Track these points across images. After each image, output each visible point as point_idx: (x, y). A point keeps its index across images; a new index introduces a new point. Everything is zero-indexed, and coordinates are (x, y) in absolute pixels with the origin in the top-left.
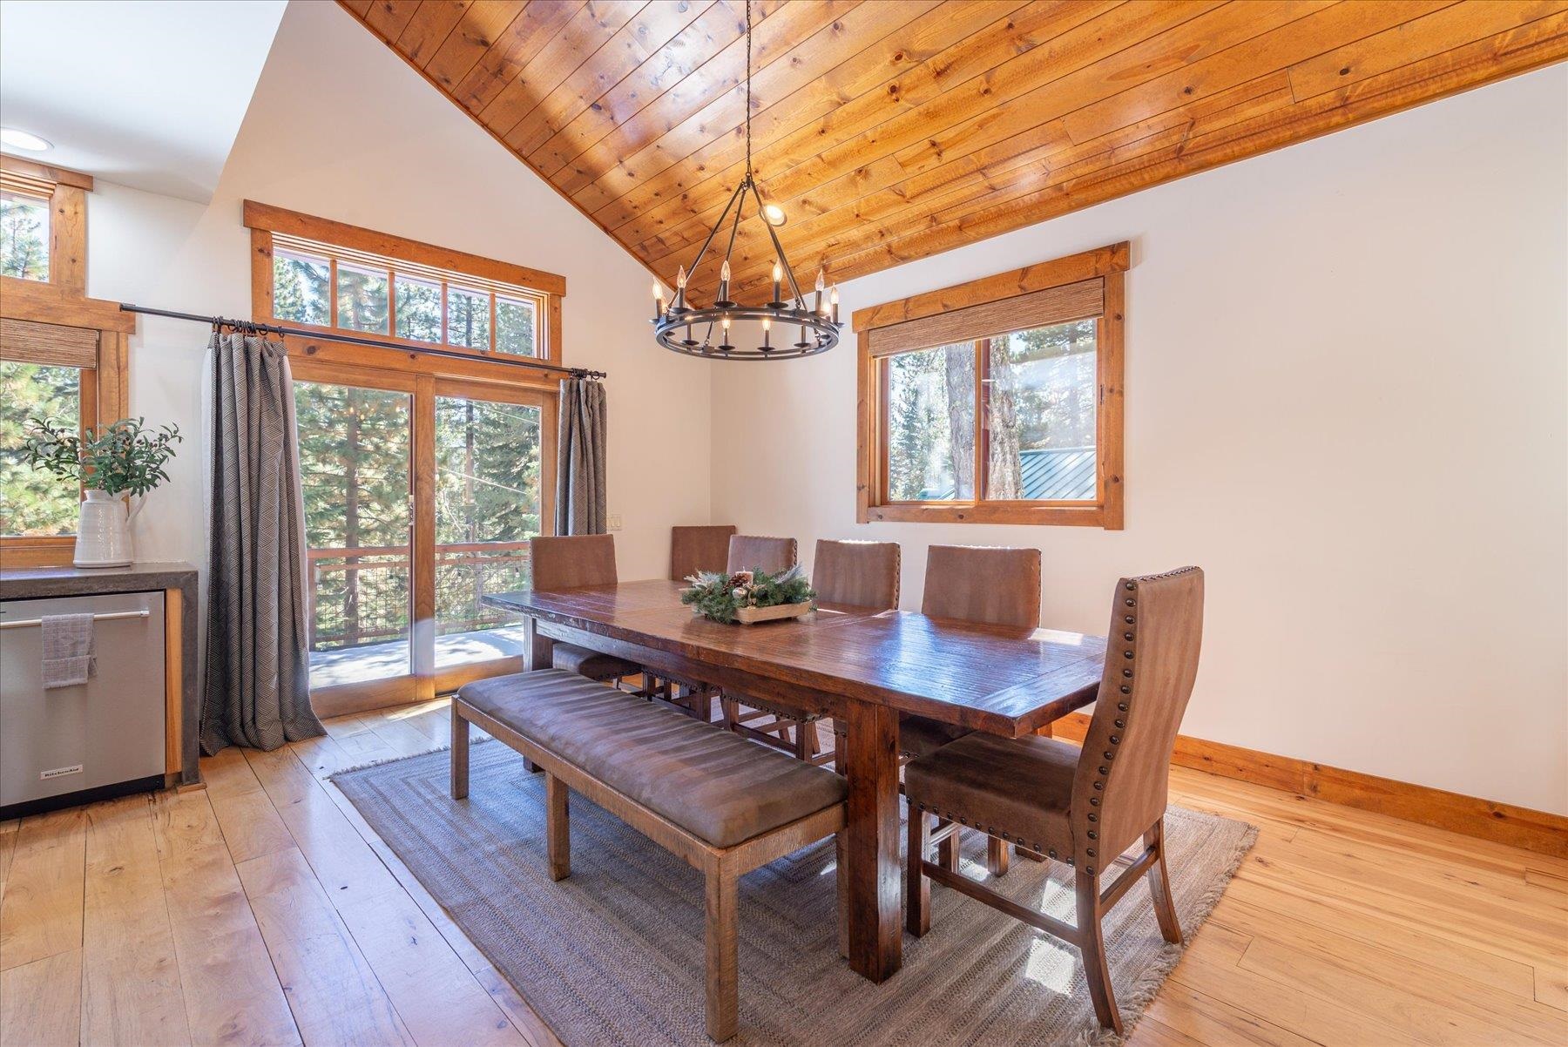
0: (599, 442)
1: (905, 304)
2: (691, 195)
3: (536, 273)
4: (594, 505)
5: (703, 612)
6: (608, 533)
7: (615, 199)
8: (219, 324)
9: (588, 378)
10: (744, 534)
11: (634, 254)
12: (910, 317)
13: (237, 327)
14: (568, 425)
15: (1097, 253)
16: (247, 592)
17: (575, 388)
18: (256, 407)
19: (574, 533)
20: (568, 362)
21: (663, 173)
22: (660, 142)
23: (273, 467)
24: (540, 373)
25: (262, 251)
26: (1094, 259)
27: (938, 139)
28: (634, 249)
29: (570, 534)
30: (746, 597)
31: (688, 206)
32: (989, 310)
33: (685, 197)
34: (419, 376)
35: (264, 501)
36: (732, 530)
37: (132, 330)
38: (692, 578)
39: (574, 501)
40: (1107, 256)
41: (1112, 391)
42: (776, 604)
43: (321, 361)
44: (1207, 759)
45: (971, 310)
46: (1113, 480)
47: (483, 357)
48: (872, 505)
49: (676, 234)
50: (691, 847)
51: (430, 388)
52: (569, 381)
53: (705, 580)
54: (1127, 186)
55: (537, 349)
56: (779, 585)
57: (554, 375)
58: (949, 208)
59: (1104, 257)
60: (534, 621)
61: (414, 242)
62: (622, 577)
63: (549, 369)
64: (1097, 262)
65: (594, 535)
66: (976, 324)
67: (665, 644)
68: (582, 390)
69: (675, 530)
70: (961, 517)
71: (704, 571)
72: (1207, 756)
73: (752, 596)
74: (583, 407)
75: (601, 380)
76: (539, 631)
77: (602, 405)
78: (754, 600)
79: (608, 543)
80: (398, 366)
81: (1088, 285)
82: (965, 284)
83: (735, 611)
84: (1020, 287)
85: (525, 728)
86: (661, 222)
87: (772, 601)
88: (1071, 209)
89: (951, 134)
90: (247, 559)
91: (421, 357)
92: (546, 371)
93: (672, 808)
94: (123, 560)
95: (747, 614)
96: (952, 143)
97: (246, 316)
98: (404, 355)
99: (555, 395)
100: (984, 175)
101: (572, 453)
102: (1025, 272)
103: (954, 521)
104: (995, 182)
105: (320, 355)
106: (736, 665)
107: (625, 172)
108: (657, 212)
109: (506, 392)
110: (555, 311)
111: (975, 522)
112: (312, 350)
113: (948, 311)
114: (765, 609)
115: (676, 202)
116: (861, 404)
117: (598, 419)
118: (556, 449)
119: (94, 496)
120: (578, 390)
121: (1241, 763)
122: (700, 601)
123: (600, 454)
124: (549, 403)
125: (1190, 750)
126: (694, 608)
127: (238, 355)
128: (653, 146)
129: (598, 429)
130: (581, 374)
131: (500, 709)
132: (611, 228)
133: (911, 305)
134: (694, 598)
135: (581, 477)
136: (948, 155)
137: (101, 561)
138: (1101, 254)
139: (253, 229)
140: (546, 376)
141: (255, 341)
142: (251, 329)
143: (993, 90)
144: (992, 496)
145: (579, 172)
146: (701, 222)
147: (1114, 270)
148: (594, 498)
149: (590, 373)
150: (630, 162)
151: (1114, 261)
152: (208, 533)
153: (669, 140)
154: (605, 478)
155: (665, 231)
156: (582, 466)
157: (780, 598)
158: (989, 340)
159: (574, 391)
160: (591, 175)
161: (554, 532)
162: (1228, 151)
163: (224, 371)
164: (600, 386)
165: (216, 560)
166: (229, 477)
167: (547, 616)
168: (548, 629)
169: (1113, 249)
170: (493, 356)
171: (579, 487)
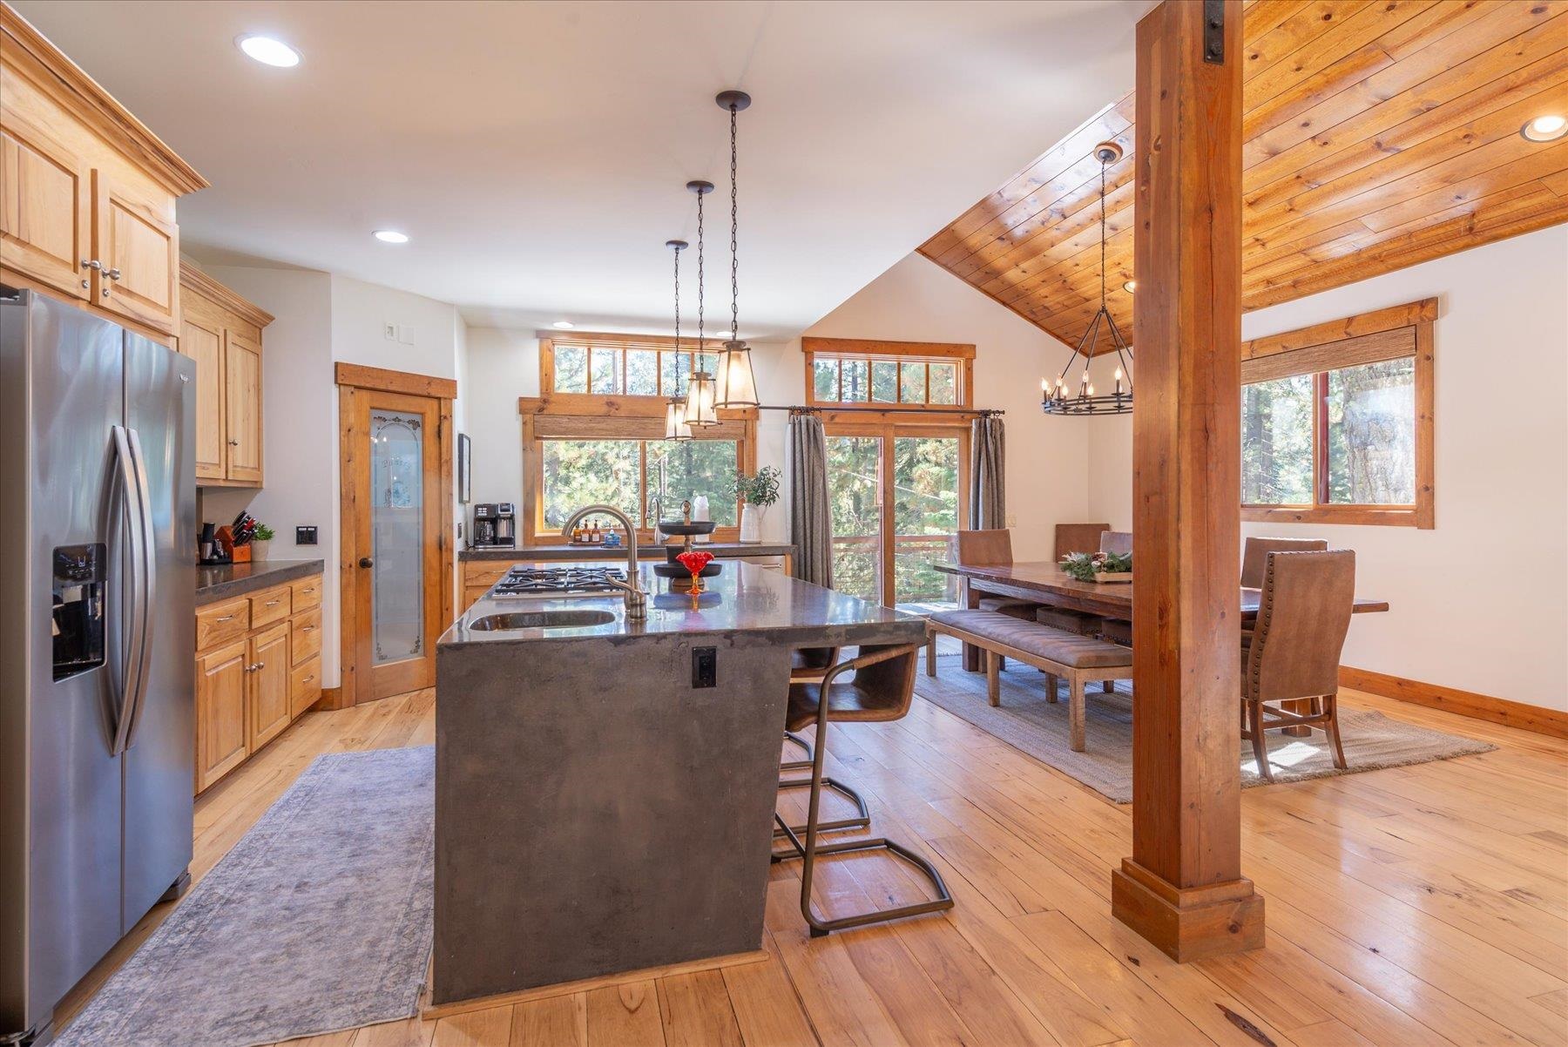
0: (1000, 462)
1: (1252, 345)
2: (1070, 280)
4: (996, 508)
5: (1075, 576)
6: (1007, 528)
7: (1011, 286)
8: (793, 410)
9: (992, 416)
10: (1117, 531)
11: (1025, 317)
12: (1255, 356)
13: (803, 411)
14: (977, 451)
15: (1409, 306)
16: (809, 559)
17: (983, 425)
18: (812, 455)
19: (983, 528)
20: (978, 405)
21: (1049, 269)
22: (1046, 253)
23: (819, 489)
24: (956, 415)
25: (809, 364)
26: (1407, 311)
27: (1260, 237)
28: (1026, 314)
29: (980, 529)
30: (1100, 566)
31: (1065, 285)
32: (1321, 351)
33: (1065, 281)
34: (886, 426)
35: (815, 508)
36: (1107, 527)
37: (757, 418)
38: (1067, 556)
39: (983, 506)
40: (1417, 309)
41: (1426, 419)
42: (1120, 572)
43: (837, 423)
44: (1502, 714)
45: (1307, 350)
46: (1427, 489)
47: (923, 409)
49: (1058, 303)
50: (1062, 669)
51: (892, 433)
52: (978, 420)
53: (1075, 557)
54: (1435, 253)
55: (958, 396)
56: (1123, 561)
57: (968, 416)
58: (1282, 275)
59: (1415, 310)
60: (969, 579)
61: (884, 342)
62: (1015, 560)
63: (963, 412)
64: (1409, 314)
65: (996, 530)
66: (1310, 362)
67: (1050, 589)
68: (988, 426)
69: (1058, 527)
70: (1299, 518)
71: (1075, 552)
72: (1503, 711)
73: (1104, 566)
74: (989, 438)
75: (1001, 417)
76: (972, 587)
77: (1002, 435)
78: (1105, 569)
79: (1006, 534)
80: (874, 422)
81: (1403, 332)
82: (1301, 330)
83: (1093, 575)
84: (1346, 333)
85: (975, 630)
86: (1047, 297)
87: (1117, 570)
88: (1389, 270)
89: (1270, 233)
91: (887, 414)
92: (962, 414)
93: (1054, 656)
94: (758, 540)
95: (1100, 577)
96: (1273, 239)
97: (802, 404)
98: (878, 414)
99: (968, 430)
100: (1305, 254)
101: (981, 472)
102: (1350, 320)
103: (1293, 521)
104: (1315, 257)
105: (837, 420)
106: (1090, 597)
107: (1020, 271)
108: (1044, 291)
109: (936, 430)
110: (969, 370)
111: (1310, 522)
112: (833, 418)
113: (1286, 351)
114: (1112, 574)
115: (1058, 285)
117: (999, 446)
118: (969, 469)
119: (748, 507)
120: (985, 425)
121: (1530, 717)
122: (1072, 569)
123: (1001, 472)
124: (964, 436)
125: (1489, 707)
126: (1068, 574)
127: (804, 427)
128: (1041, 256)
129: (1000, 453)
130: (986, 414)
131: (958, 623)
132: (1008, 302)
133: (1255, 346)
134: (1069, 567)
135: (987, 488)
136: (1269, 245)
137: (751, 540)
138: (1412, 308)
139: (806, 353)
140: (962, 417)
141: (811, 417)
142: (806, 411)
143: (1296, 208)
144: (1333, 502)
145: (986, 273)
146: (1078, 295)
147: (1422, 320)
148: (996, 503)
149: (994, 412)
150: (1024, 265)
151: (1423, 313)
153: (1053, 252)
154: (1004, 488)
155: (1048, 302)
156: (988, 481)
157: (1123, 568)
158: (1327, 375)
159: (982, 428)
160: (995, 274)
161: (969, 528)
162: (1515, 227)
163: (797, 436)
164: (1000, 421)
165: (794, 541)
166: (799, 494)
167: (977, 576)
168: (978, 584)
169: (1423, 304)
170: (928, 408)
171: (986, 496)
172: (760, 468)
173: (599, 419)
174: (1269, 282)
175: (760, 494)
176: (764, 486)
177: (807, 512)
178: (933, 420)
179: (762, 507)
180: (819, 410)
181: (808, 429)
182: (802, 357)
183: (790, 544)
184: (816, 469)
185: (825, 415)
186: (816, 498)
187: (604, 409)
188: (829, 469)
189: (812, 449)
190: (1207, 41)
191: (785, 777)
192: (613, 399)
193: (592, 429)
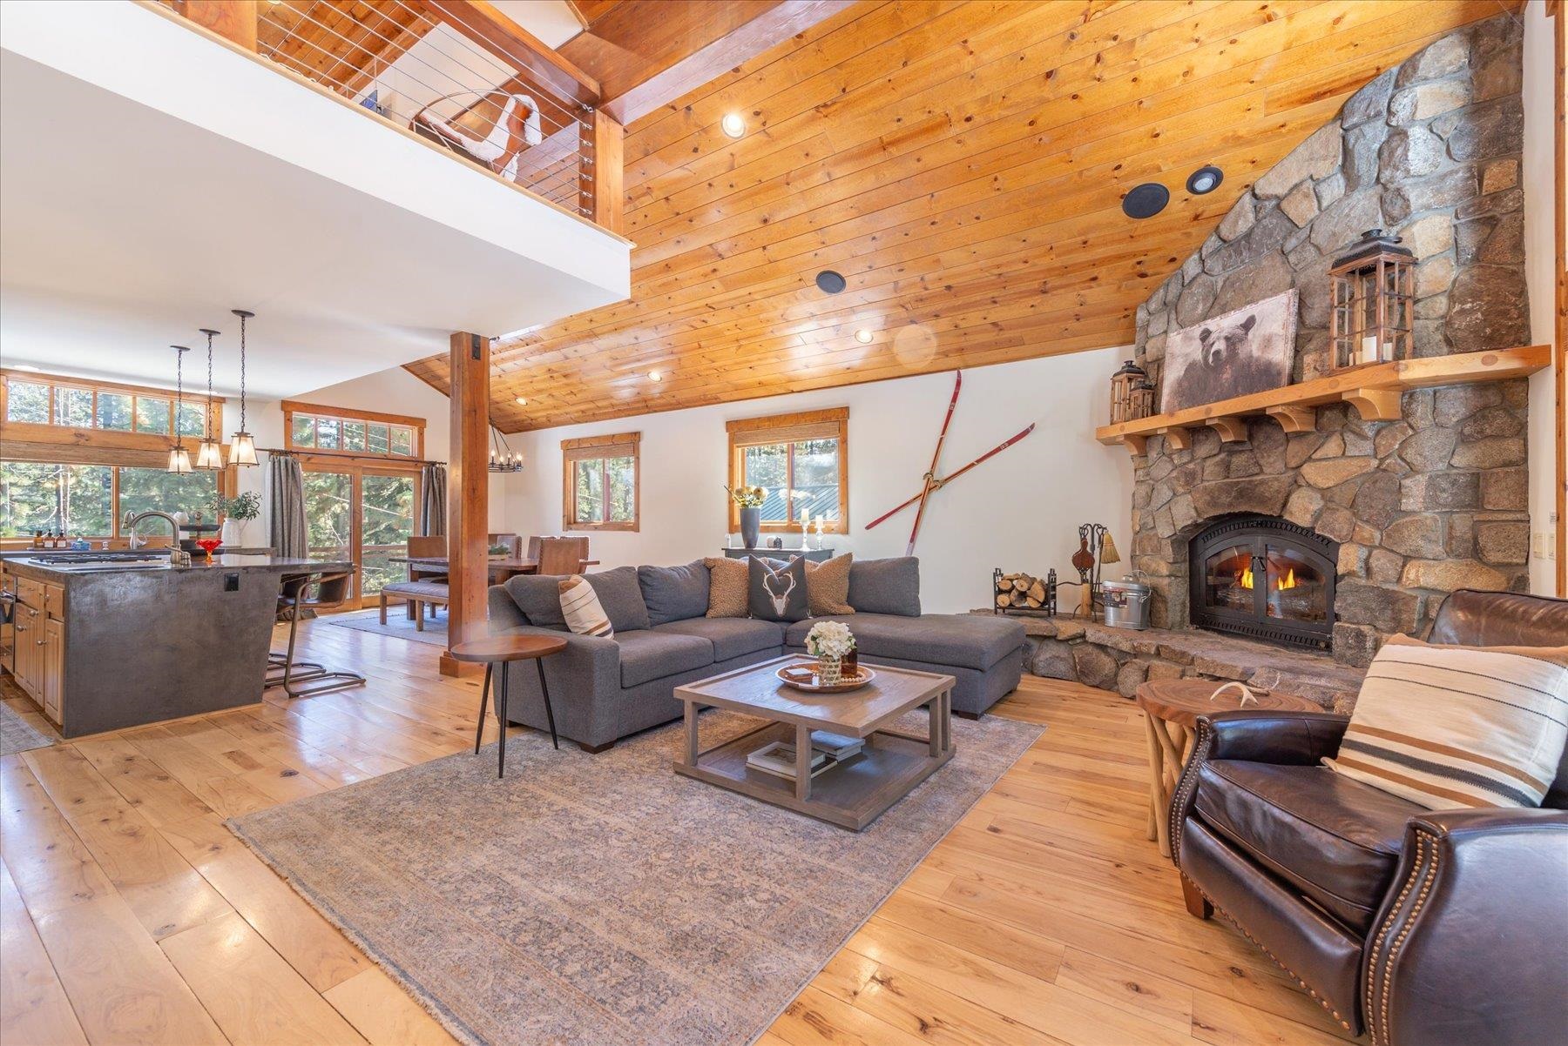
1: (578, 441)
3: (411, 418)
4: (440, 524)
8: (272, 452)
9: (437, 466)
12: (580, 446)
13: (281, 453)
14: (427, 486)
17: (430, 470)
18: (290, 485)
19: (429, 536)
20: (427, 458)
24: (411, 463)
25: (288, 420)
26: (626, 435)
29: (427, 536)
32: (604, 449)
34: (355, 467)
35: (293, 522)
39: (430, 522)
40: (631, 435)
41: (637, 485)
43: (313, 463)
45: (599, 447)
46: (637, 515)
47: (385, 458)
48: (569, 523)
51: (360, 472)
52: (428, 467)
55: (413, 451)
57: (420, 464)
60: (412, 564)
63: (418, 462)
65: (437, 536)
66: (600, 453)
68: (434, 471)
74: (435, 479)
75: (444, 466)
76: (413, 569)
77: (444, 478)
79: (443, 539)
80: (344, 463)
81: (630, 445)
84: (612, 441)
88: (625, 416)
90: (286, 545)
91: (356, 460)
92: (416, 463)
94: (238, 545)
97: (282, 448)
98: (350, 459)
99: (421, 473)
101: (429, 500)
102: (614, 436)
105: (312, 461)
109: (396, 472)
110: (421, 434)
112: (309, 459)
113: (592, 446)
116: (564, 480)
117: (441, 485)
119: (230, 520)
120: (432, 471)
123: (443, 501)
124: (417, 477)
127: (283, 464)
129: (442, 490)
130: (433, 464)
131: (400, 588)
133: (580, 442)
135: (433, 511)
138: (628, 434)
139: (285, 412)
140: (416, 465)
141: (289, 458)
142: (285, 453)
147: (636, 441)
148: (439, 521)
149: (437, 463)
151: (636, 438)
152: (269, 535)
159: (430, 472)
161: (418, 535)
163: (277, 471)
164: (443, 469)
165: (273, 543)
166: (278, 512)
167: (416, 562)
168: (417, 567)
169: (635, 433)
170: (389, 457)
171: (432, 516)
172: (240, 492)
173: (64, 447)
174: (583, 412)
175: (242, 510)
176: (245, 506)
177: (285, 525)
178: (392, 465)
179: (243, 521)
180: (298, 453)
181: (286, 466)
182: (282, 414)
183: (269, 546)
184: (294, 495)
185: (302, 458)
186: (293, 515)
187: (73, 439)
188: (305, 495)
189: (290, 480)
190: (474, 352)
191: (271, 659)
192: (82, 432)
193: (57, 455)
